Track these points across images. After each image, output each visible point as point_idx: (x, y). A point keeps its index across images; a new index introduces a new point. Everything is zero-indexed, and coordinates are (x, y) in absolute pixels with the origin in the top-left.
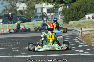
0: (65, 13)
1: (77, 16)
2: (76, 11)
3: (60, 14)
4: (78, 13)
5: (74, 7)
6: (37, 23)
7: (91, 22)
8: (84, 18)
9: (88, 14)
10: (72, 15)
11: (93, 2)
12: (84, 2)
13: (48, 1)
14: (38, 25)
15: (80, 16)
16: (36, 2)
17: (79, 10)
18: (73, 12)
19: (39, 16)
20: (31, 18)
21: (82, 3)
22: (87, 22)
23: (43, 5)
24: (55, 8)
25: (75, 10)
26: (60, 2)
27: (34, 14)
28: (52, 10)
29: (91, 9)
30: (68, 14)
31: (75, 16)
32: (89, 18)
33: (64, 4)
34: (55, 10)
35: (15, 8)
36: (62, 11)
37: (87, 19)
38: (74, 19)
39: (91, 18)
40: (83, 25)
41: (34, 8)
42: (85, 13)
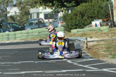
0: (67, 19)
1: (81, 23)
2: (79, 16)
3: (60, 20)
4: (82, 19)
5: (78, 11)
7: (99, 31)
8: (90, 25)
9: (95, 20)
10: (75, 22)
11: (101, 6)
12: (91, 6)
13: (46, 4)
15: (85, 23)
16: (31, 5)
17: (84, 16)
18: (76, 18)
19: (35, 23)
20: (25, 25)
21: (87, 7)
22: (94, 30)
23: (39, 10)
24: (55, 13)
25: (78, 15)
26: (60, 5)
27: (28, 20)
29: (99, 14)
30: (70, 20)
31: (79, 23)
33: (65, 8)
34: (55, 16)
35: (5, 13)
36: (62, 17)
37: (93, 26)
38: (78, 27)
39: (99, 25)
40: (89, 35)
41: (28, 13)
42: (91, 19)
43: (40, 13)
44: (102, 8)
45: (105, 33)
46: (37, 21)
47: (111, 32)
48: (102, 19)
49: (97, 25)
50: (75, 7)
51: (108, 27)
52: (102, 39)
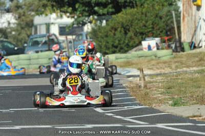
0: (99, 36)
1: (123, 44)
2: (121, 31)
3: (87, 38)
4: (125, 37)
5: (118, 23)
6: (37, 57)
7: (154, 57)
8: (140, 47)
9: (147, 39)
10: (113, 41)
11: (158, 13)
12: (140, 14)
13: (62, 9)
14: (40, 60)
15: (130, 44)
16: (37, 11)
17: (129, 31)
18: (115, 34)
19: (42, 41)
20: (26, 45)
21: (135, 15)
22: (146, 57)
23: (50, 18)
24: (77, 24)
25: (119, 30)
26: (87, 12)
27: (31, 37)
28: (71, 28)
29: (155, 28)
30: (105, 38)
31: (120, 43)
32: (149, 48)
33: (96, 17)
34: (77, 29)
36: (91, 33)
37: (144, 50)
38: (117, 50)
39: (154, 47)
40: (137, 64)
41: (30, 25)
42: (140, 37)
43: (52, 23)
44: (161, 18)
45: (165, 62)
46: (47, 39)
47: (176, 60)
48: (161, 37)
49: (152, 48)
50: (114, 16)
51: (170, 51)
52: (158, 71)
